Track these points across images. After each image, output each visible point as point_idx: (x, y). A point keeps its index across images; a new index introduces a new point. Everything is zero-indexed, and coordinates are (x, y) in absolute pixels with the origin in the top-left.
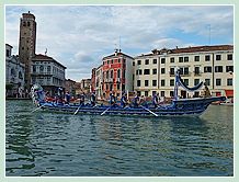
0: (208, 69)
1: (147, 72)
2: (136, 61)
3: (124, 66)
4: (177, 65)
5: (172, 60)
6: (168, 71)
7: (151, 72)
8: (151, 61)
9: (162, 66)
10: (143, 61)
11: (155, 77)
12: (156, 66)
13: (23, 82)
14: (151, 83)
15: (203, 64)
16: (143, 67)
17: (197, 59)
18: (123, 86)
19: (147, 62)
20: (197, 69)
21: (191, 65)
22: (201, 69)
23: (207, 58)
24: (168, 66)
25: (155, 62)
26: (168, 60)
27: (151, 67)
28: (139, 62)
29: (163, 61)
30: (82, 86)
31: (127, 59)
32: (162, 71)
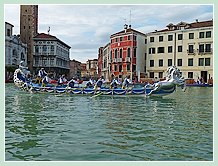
1: (161, 50)
2: (148, 38)
3: (135, 44)
4: (197, 42)
5: (191, 36)
6: (186, 48)
7: (166, 50)
8: (166, 37)
9: (179, 43)
10: (157, 38)
11: (171, 56)
12: (172, 43)
14: (165, 63)
16: (157, 45)
18: (134, 67)
19: (161, 39)
24: (185, 43)
25: (170, 38)
26: (186, 36)
27: (166, 44)
28: (152, 40)
29: (180, 37)
30: (88, 67)
31: (138, 36)
32: (180, 49)
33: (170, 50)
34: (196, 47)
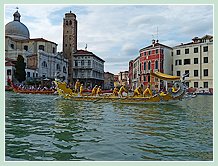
1: (187, 62)
2: (175, 51)
3: (162, 57)
7: (192, 61)
9: (205, 54)
10: (183, 51)
11: (197, 67)
12: (197, 55)
13: (67, 76)
14: (192, 73)
16: (183, 57)
19: (187, 52)
25: (196, 50)
27: (192, 56)
28: (178, 52)
29: (205, 49)
30: (120, 78)
32: (206, 60)
33: (196, 61)
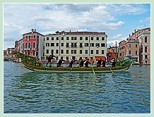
0: (87, 45)
1: (53, 45)
2: (46, 38)
3: (38, 40)
4: (70, 41)
5: (68, 39)
6: (65, 45)
7: (55, 45)
8: (55, 38)
9: (62, 42)
10: (50, 38)
11: (58, 48)
12: (58, 42)
14: (55, 52)
15: (84, 41)
16: (50, 41)
17: (81, 39)
18: (37, 53)
19: (53, 39)
20: (81, 44)
21: (78, 42)
22: (83, 45)
23: (87, 39)
24: (65, 42)
25: (57, 39)
26: (65, 38)
27: (55, 42)
28: (48, 39)
29: (62, 39)
30: (7, 52)
31: (40, 36)
32: (62, 45)
33: (57, 45)
34: (70, 44)
